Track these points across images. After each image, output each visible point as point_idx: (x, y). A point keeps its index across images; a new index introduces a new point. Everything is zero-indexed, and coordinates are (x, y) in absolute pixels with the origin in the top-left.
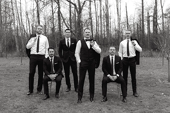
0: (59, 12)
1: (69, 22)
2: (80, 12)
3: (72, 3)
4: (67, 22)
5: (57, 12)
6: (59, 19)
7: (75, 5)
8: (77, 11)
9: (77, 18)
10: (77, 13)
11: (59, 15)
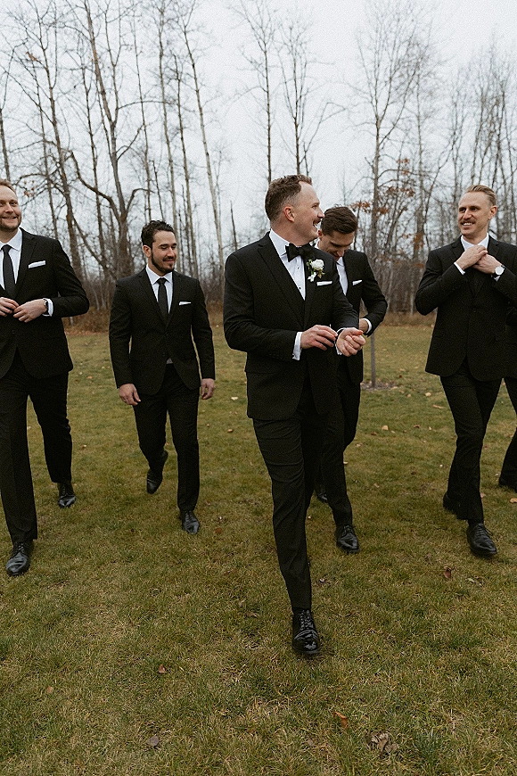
0: (70, 217)
1: (97, 243)
2: (123, 219)
3: (101, 194)
4: (94, 243)
5: (65, 218)
6: (73, 236)
7: (110, 199)
8: (116, 215)
9: (117, 234)
10: (117, 218)
11: (70, 226)
